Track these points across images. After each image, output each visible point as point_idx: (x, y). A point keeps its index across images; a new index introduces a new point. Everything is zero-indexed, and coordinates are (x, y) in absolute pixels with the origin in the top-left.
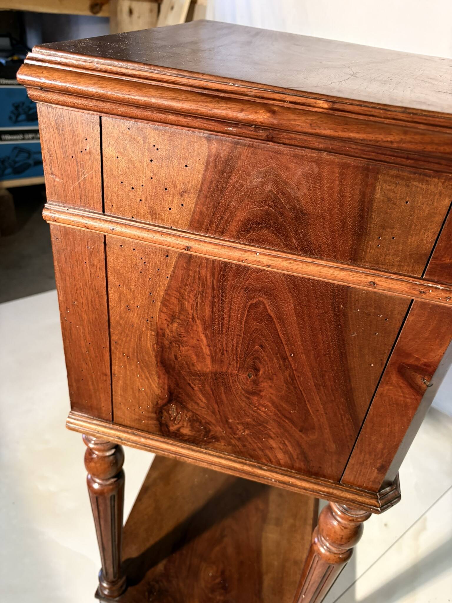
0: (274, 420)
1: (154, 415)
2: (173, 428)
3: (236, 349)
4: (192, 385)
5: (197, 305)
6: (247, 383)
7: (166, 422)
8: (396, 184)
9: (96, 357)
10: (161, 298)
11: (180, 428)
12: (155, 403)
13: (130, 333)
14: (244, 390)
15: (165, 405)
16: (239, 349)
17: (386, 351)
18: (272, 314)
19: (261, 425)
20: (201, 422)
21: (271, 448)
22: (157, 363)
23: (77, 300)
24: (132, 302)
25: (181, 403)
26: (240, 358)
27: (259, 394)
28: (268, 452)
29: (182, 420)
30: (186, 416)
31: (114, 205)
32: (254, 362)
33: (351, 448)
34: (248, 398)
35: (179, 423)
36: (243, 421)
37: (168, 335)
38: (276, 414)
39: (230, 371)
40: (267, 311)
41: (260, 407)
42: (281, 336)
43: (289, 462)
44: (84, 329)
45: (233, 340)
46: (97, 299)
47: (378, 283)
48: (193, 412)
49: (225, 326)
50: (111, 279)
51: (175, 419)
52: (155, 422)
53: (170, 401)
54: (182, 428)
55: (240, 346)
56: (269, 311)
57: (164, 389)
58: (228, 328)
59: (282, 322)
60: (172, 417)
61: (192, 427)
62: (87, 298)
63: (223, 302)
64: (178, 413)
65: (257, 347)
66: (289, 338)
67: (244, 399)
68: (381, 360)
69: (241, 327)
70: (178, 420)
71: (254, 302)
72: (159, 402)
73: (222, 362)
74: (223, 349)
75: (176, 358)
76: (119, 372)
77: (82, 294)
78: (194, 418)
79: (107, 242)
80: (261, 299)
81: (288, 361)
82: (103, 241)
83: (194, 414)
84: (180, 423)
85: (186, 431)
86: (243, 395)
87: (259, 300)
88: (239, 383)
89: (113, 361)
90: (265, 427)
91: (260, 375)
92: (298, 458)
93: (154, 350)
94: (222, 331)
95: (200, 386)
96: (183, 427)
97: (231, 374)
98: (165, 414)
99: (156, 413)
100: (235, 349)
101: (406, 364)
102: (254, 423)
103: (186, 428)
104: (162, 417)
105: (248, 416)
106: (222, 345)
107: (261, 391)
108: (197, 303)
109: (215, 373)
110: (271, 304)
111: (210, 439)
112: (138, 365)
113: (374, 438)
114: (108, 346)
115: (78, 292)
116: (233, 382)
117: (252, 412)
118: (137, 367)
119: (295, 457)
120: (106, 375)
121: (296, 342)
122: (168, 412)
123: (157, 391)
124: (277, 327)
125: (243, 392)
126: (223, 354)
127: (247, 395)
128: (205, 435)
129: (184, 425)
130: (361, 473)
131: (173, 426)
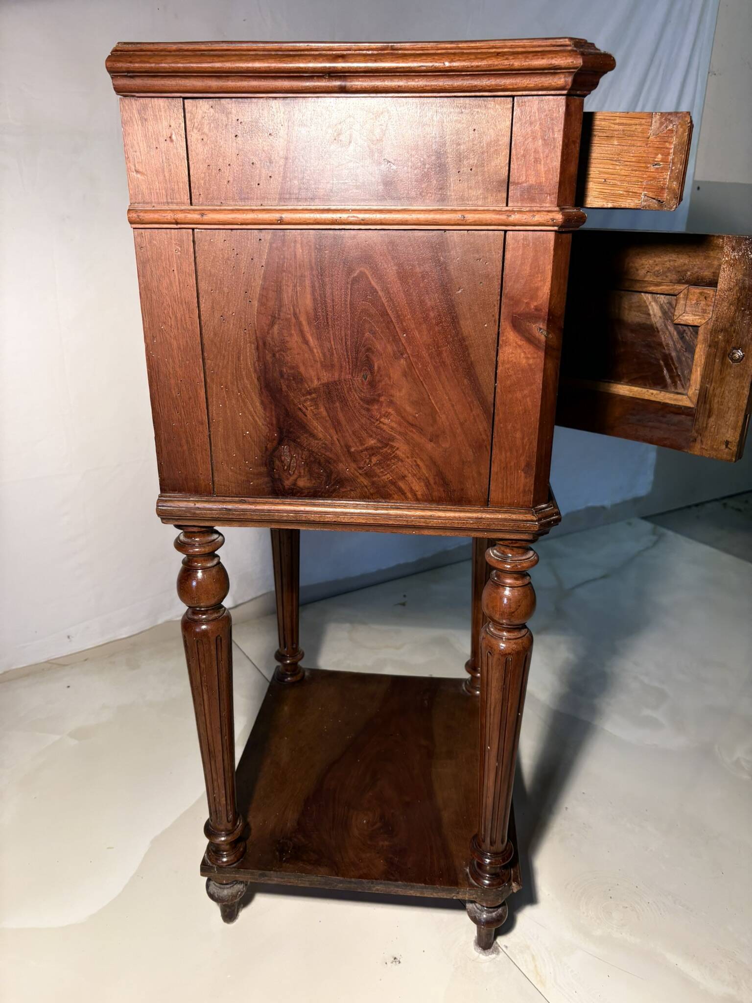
0: (400, 433)
1: (263, 469)
2: (287, 483)
3: (346, 343)
4: (304, 410)
5: (297, 295)
6: (364, 389)
7: (279, 476)
9: (190, 398)
10: (257, 296)
11: (296, 480)
12: (264, 449)
13: (226, 353)
14: (361, 399)
15: (275, 449)
16: (349, 343)
17: (495, 303)
18: (376, 287)
19: (387, 445)
20: (319, 463)
21: (404, 477)
22: (261, 388)
23: (165, 323)
24: (226, 310)
25: (294, 441)
26: (351, 355)
27: (378, 401)
28: (401, 484)
29: (298, 467)
30: (302, 458)
31: (201, 193)
32: (367, 356)
33: (489, 448)
34: (368, 410)
35: (294, 472)
36: (366, 446)
37: (269, 343)
38: (400, 424)
39: (342, 377)
40: (370, 283)
41: (382, 420)
42: (390, 312)
43: (427, 492)
44: (174, 362)
45: (341, 332)
46: (187, 316)
47: (467, 216)
48: (308, 450)
49: (330, 315)
50: (203, 285)
51: (289, 466)
52: (266, 479)
53: (280, 442)
54: (299, 479)
55: (349, 338)
56: (373, 283)
57: (272, 425)
58: (333, 317)
59: (387, 293)
60: (285, 465)
61: (311, 473)
62: (176, 317)
63: (324, 283)
64: (292, 457)
65: (367, 334)
66: (397, 313)
67: (364, 412)
68: (493, 316)
69: (347, 312)
70: (293, 467)
71: (356, 275)
72: (268, 446)
73: (333, 366)
74: (331, 347)
75: (282, 375)
76: (217, 414)
77: (171, 313)
78: (312, 459)
79: (196, 239)
80: (362, 269)
81: (403, 344)
82: (192, 239)
83: (311, 453)
84: (296, 472)
85: (302, 483)
86: (362, 406)
87: (361, 272)
88: (355, 390)
89: (210, 400)
90: (392, 447)
91: (376, 371)
92: (435, 483)
93: (255, 371)
94: (328, 323)
95: (312, 408)
96: (300, 476)
97: (345, 380)
98: (277, 462)
99: (266, 465)
100: (344, 344)
101: (519, 315)
102: (379, 445)
103: (304, 477)
104: (273, 469)
105: (371, 436)
106: (330, 342)
107: (379, 395)
108: (297, 292)
109: (327, 385)
110: (373, 273)
111: (333, 485)
112: (240, 398)
113: (509, 427)
114: (203, 379)
115: (166, 312)
116: (348, 392)
117: (374, 429)
118: (238, 401)
119: (432, 482)
120: (202, 424)
121: (406, 316)
122: (280, 458)
123: (265, 430)
124: (384, 301)
125: (362, 403)
126: (333, 355)
127: (366, 406)
128: (326, 482)
129: (300, 473)
130: (509, 484)
131: (288, 479)
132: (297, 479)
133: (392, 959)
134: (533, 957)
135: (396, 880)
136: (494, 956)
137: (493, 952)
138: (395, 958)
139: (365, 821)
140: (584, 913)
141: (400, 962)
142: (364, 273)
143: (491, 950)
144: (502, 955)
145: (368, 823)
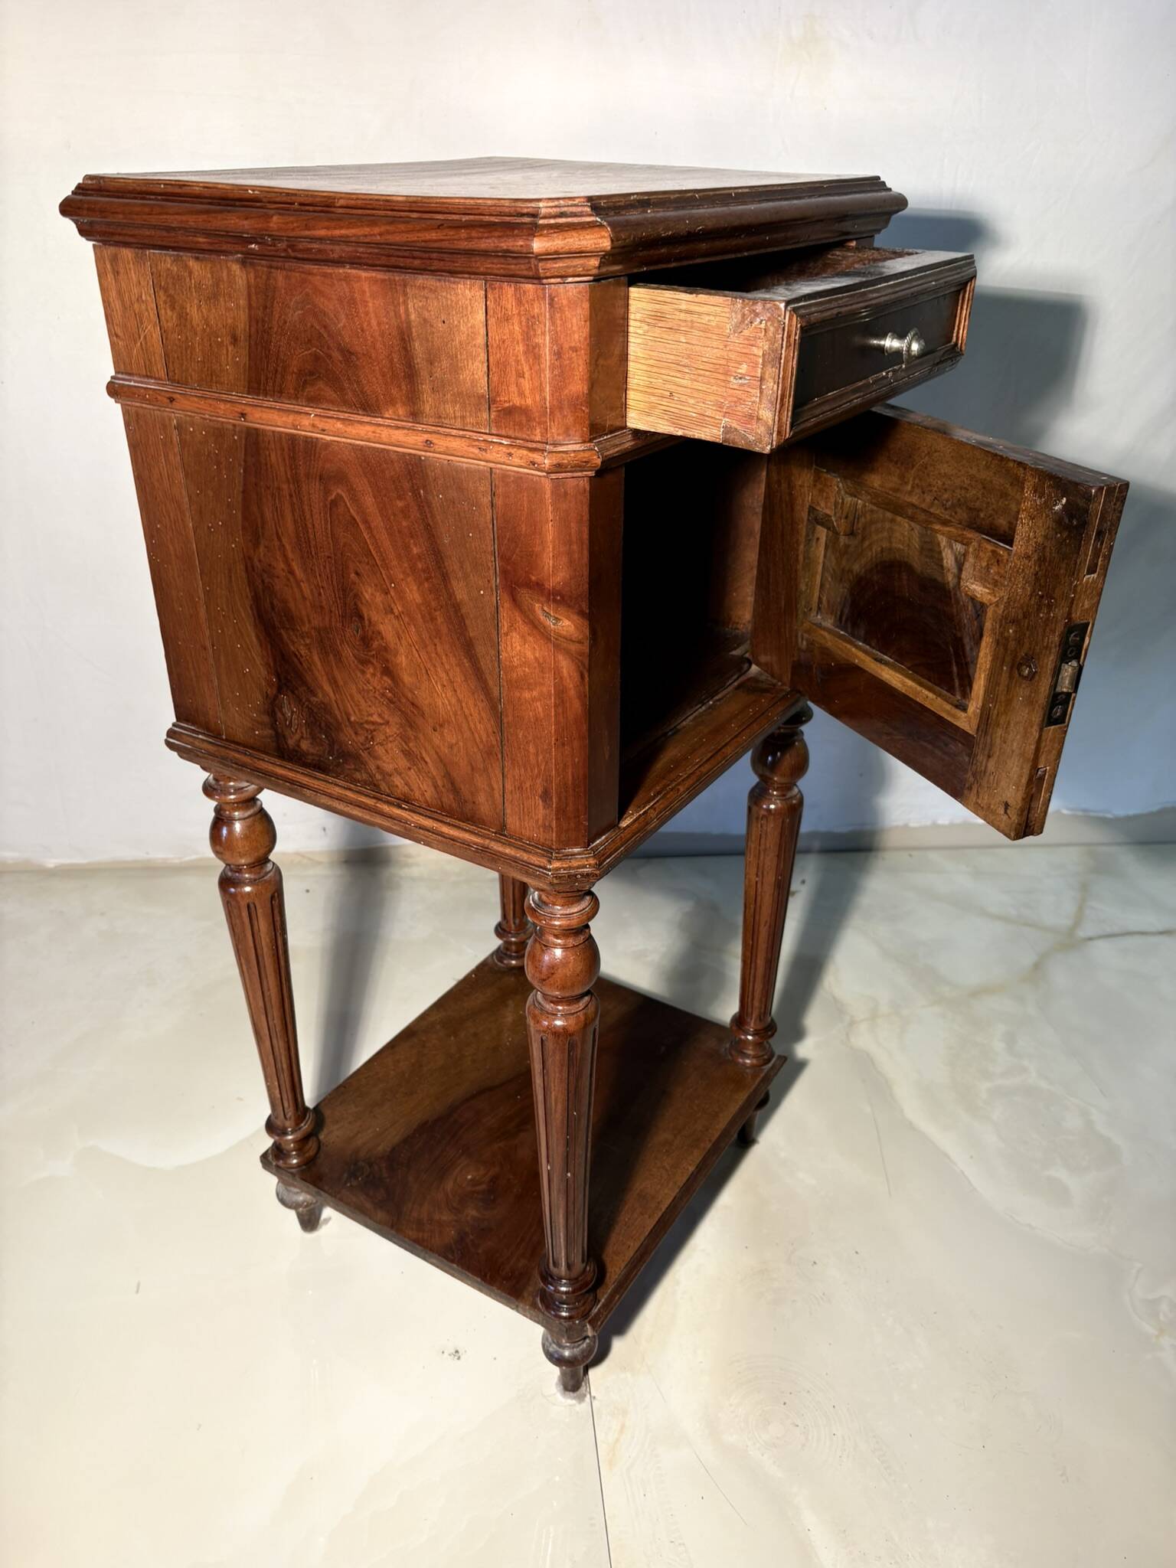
1: (266, 719)
2: (292, 742)
7: (282, 731)
8: (427, 298)
10: (240, 507)
12: (265, 695)
13: (219, 571)
14: (355, 657)
15: (276, 697)
16: (335, 583)
18: (355, 516)
20: (320, 727)
22: (255, 620)
23: (160, 522)
24: (213, 517)
25: (293, 692)
26: (340, 598)
27: (373, 663)
28: (406, 777)
29: (299, 726)
30: (303, 716)
31: (176, 369)
32: (355, 604)
34: (362, 672)
35: (296, 730)
36: (366, 717)
37: (257, 567)
39: (333, 624)
40: (349, 511)
42: (373, 552)
43: (436, 795)
44: (173, 570)
45: (325, 567)
47: (435, 441)
48: (308, 707)
49: (313, 543)
51: (291, 722)
52: (270, 731)
53: (280, 689)
54: (302, 741)
55: (334, 576)
56: (352, 511)
57: (270, 666)
58: (316, 547)
59: (369, 528)
60: (287, 720)
61: (312, 736)
62: (170, 517)
63: (302, 502)
64: (293, 712)
65: (353, 575)
66: (382, 555)
67: (358, 674)
68: (489, 581)
69: (329, 543)
70: (294, 724)
71: (333, 497)
72: (268, 692)
73: (322, 607)
74: (318, 585)
75: (273, 608)
76: (217, 641)
77: (164, 511)
78: (312, 718)
80: (339, 491)
81: (392, 596)
83: (311, 711)
84: (298, 731)
85: (307, 746)
86: (356, 667)
87: (338, 495)
88: (347, 644)
91: (366, 626)
92: (444, 786)
93: (248, 597)
94: (311, 553)
96: (303, 737)
97: (336, 629)
98: (279, 715)
99: (268, 714)
100: (330, 582)
101: (517, 582)
102: (379, 720)
103: (307, 739)
104: (276, 721)
105: (369, 707)
106: (317, 578)
107: (373, 657)
108: (277, 508)
109: (318, 631)
110: (351, 499)
111: (337, 757)
112: (237, 628)
113: (520, 734)
115: (160, 508)
116: (340, 645)
117: (372, 699)
118: (235, 630)
119: (440, 783)
120: (205, 649)
121: (392, 561)
122: (281, 710)
123: (264, 672)
124: (366, 538)
125: (355, 662)
126: (320, 594)
127: (360, 666)
128: (329, 752)
129: (302, 733)
130: (526, 810)
131: (291, 738)
132: (299, 741)
133: (453, 1351)
134: (623, 1427)
135: (452, 1261)
136: (574, 1402)
137: (574, 1398)
138: (457, 1352)
139: (469, 1177)
140: (731, 1405)
141: (459, 1358)
142: (342, 497)
143: (575, 1394)
144: (585, 1406)
145: (471, 1180)
